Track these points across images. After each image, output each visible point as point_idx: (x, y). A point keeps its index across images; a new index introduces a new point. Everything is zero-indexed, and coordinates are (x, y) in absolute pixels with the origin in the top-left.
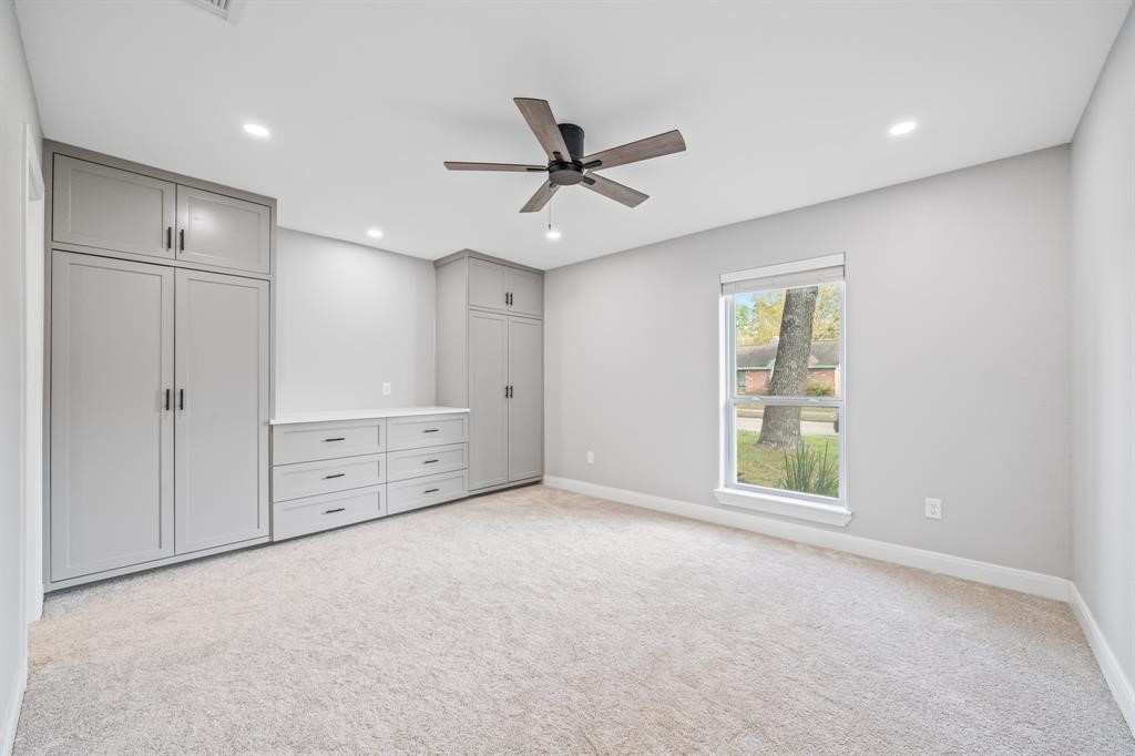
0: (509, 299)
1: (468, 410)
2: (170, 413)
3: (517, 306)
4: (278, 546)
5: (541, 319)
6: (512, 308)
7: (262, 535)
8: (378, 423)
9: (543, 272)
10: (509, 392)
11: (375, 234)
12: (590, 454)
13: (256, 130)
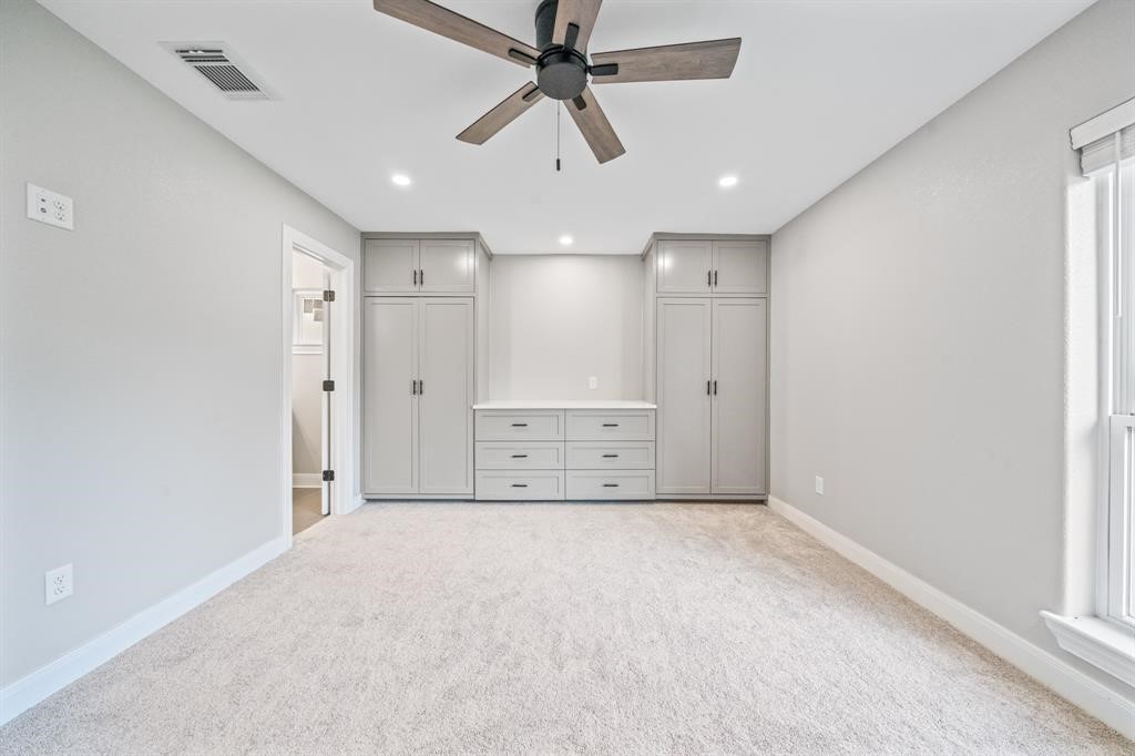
0: (713, 279)
1: (655, 407)
2: (416, 396)
3: (724, 285)
4: (478, 504)
5: (766, 297)
6: (718, 289)
7: (467, 492)
8: (558, 413)
9: (769, 236)
10: (712, 388)
11: (566, 241)
12: (819, 479)
13: (401, 180)
